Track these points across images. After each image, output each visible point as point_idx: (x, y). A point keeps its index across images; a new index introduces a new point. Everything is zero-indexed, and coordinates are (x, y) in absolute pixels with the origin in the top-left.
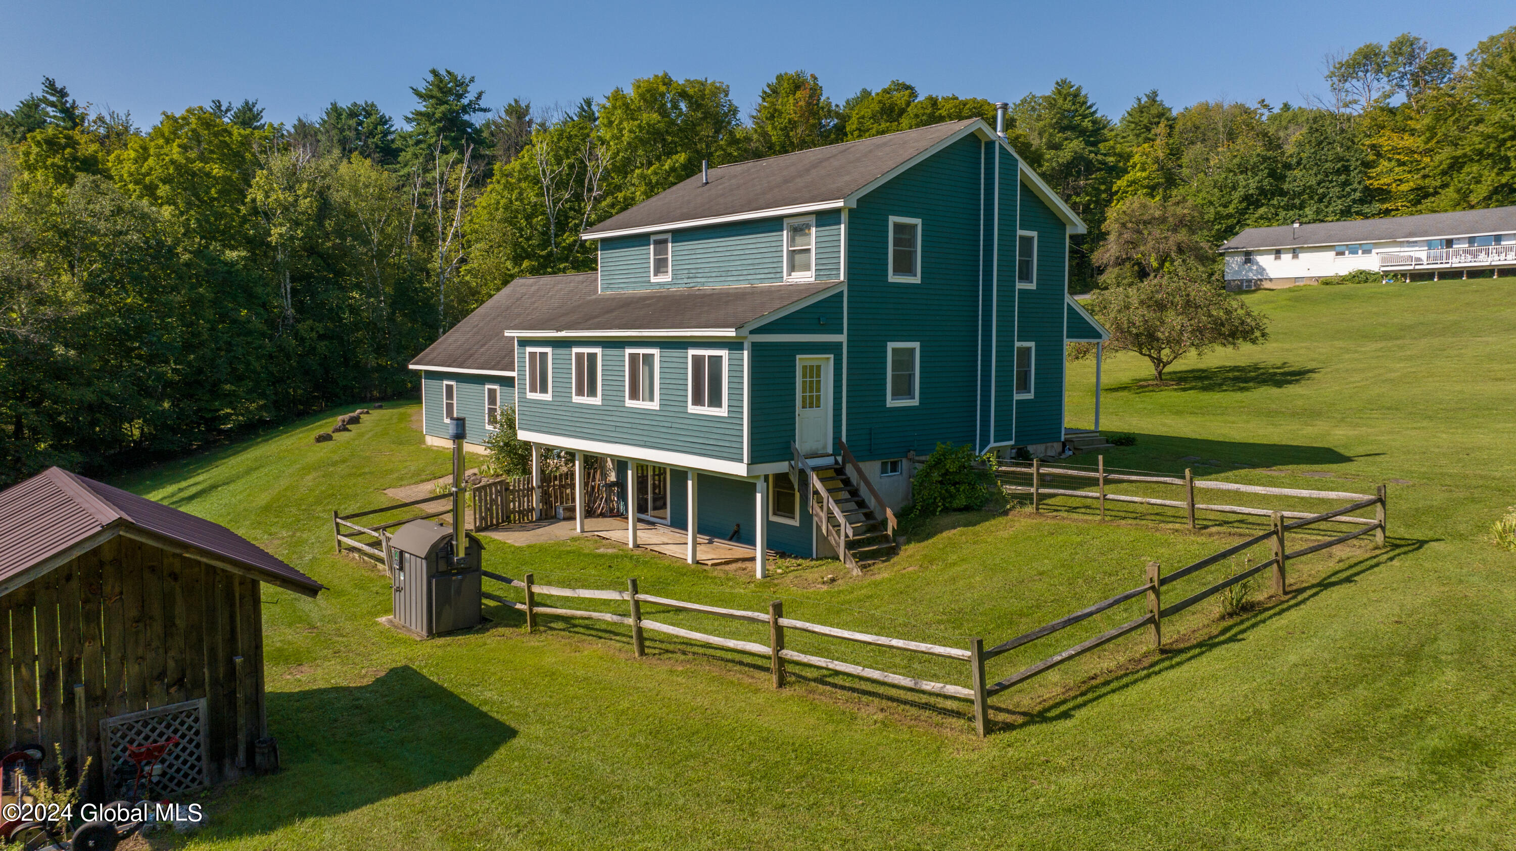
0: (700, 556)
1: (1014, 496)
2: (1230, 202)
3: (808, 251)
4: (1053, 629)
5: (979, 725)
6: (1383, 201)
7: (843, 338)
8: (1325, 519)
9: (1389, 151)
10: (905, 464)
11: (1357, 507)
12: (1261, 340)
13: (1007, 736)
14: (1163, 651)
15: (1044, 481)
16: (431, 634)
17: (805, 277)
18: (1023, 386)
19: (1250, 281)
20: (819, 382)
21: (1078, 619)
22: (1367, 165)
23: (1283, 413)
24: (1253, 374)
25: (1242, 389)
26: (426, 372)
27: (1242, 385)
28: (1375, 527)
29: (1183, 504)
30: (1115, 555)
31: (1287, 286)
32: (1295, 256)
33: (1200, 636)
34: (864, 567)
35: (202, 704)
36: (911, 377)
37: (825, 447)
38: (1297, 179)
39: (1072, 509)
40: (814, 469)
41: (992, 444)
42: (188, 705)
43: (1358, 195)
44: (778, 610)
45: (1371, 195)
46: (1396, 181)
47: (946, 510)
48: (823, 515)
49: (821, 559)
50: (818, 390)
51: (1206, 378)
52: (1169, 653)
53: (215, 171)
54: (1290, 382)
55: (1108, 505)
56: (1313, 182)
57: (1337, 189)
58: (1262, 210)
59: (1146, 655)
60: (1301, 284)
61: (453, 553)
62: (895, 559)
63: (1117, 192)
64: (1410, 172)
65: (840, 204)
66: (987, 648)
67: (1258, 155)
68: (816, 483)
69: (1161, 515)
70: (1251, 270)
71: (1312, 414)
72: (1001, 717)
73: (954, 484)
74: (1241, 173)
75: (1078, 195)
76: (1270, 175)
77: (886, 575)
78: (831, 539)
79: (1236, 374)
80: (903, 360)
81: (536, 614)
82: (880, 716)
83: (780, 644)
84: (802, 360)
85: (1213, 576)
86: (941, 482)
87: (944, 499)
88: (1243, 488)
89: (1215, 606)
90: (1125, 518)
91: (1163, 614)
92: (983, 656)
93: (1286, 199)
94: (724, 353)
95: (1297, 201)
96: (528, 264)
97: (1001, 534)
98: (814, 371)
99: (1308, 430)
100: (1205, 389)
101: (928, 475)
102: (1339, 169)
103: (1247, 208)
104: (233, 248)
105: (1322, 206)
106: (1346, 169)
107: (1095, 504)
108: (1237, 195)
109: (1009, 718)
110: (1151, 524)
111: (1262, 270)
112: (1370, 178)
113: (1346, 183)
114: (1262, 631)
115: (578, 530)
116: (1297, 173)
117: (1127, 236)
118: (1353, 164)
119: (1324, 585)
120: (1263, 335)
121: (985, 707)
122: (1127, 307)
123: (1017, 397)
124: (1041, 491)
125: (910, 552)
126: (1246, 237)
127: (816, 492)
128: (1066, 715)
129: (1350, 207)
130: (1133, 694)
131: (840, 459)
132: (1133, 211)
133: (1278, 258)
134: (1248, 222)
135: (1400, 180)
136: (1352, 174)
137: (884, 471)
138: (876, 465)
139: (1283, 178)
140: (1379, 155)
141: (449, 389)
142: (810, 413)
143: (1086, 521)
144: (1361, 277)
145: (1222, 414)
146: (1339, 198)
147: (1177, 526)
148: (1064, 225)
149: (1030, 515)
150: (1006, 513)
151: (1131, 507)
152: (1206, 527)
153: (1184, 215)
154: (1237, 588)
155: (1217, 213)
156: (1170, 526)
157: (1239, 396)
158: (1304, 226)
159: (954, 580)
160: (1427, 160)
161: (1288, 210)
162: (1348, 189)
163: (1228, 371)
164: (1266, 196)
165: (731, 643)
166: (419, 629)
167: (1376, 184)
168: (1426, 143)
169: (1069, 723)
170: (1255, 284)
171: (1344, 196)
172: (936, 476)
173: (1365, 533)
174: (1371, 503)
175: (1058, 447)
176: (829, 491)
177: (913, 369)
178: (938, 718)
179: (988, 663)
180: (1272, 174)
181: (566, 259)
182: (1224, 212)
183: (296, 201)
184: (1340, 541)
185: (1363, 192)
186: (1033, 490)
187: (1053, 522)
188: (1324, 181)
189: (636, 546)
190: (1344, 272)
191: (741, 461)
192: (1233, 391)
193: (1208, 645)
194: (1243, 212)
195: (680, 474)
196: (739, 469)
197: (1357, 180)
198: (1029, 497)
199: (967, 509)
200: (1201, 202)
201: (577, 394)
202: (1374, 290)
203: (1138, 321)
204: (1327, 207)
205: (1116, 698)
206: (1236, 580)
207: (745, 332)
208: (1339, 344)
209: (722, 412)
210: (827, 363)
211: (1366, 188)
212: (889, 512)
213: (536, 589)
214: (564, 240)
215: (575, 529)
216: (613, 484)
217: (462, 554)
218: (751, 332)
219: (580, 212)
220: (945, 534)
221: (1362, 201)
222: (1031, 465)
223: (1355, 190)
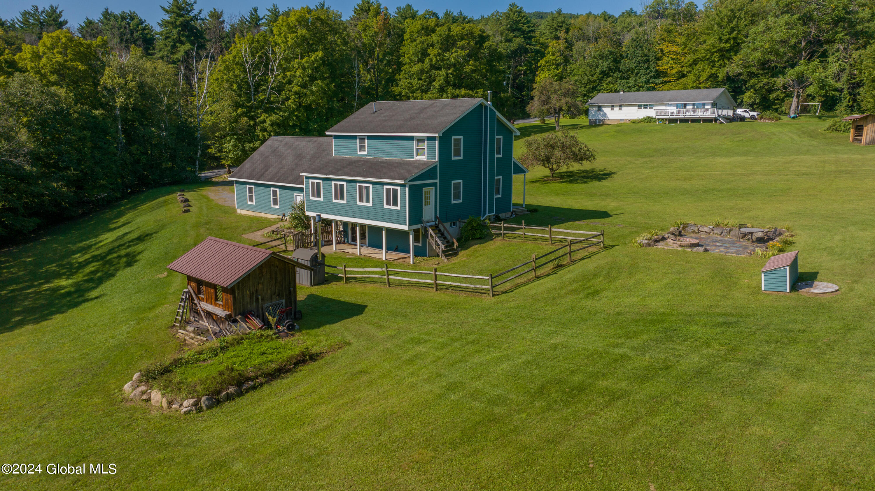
0: (387, 258)
1: (495, 234)
2: (595, 74)
3: (424, 149)
4: (508, 271)
5: (491, 295)
6: (664, 77)
7: (437, 181)
8: (586, 240)
9: (668, 52)
10: (457, 223)
11: (594, 237)
12: (593, 161)
13: (497, 297)
14: (536, 277)
15: (506, 229)
16: (312, 285)
17: (423, 158)
18: (498, 193)
19: (599, 120)
20: (430, 197)
21: (514, 269)
22: (659, 59)
23: (596, 194)
24: (591, 174)
25: (585, 182)
26: (236, 181)
27: (585, 180)
28: (600, 242)
29: (548, 236)
30: (526, 252)
31: (616, 123)
32: (620, 109)
33: (546, 274)
34: (448, 259)
35: (284, 301)
36: (459, 192)
37: (432, 219)
38: (626, 63)
39: (514, 238)
40: (430, 226)
41: (487, 215)
42: (280, 301)
43: (652, 74)
44: (436, 270)
45: (659, 74)
46: (670, 67)
47: (473, 239)
48: (434, 242)
49: (431, 257)
50: (430, 199)
51: (572, 176)
52: (538, 278)
53: (80, 67)
54: (604, 179)
55: (525, 236)
56: (633, 66)
57: (644, 71)
58: (610, 79)
59: (532, 278)
60: (622, 122)
61: (317, 258)
62: (458, 256)
63: (540, 66)
64: (676, 63)
65: (437, 135)
66: (493, 276)
67: (609, 51)
68: (431, 231)
69: (542, 239)
70: (600, 114)
71: (607, 195)
72: (496, 293)
73: (476, 230)
74: (600, 59)
75: (521, 66)
76: (614, 61)
77: (456, 261)
78: (437, 250)
79: (585, 174)
80: (457, 186)
81: (348, 277)
82: (465, 295)
83: (436, 280)
84: (424, 189)
85: (552, 257)
86: (471, 230)
87: (472, 235)
88: (565, 231)
89: (551, 266)
90: (530, 240)
91: (536, 268)
92: (492, 278)
93: (621, 74)
94: (399, 188)
95: (626, 75)
96: (241, 111)
97: (492, 247)
98: (429, 192)
99: (603, 203)
100: (571, 182)
101: (466, 227)
102: (644, 60)
103: (603, 77)
104: (96, 109)
105: (637, 78)
106: (648, 61)
107: (522, 236)
108: (598, 70)
109: (498, 293)
110: (538, 242)
111: (605, 115)
112: (658, 66)
113: (648, 68)
114: (562, 271)
115: (334, 249)
116: (627, 61)
117: (543, 97)
118: (651, 58)
119: (582, 259)
120: (594, 159)
121: (492, 291)
122: (538, 148)
123: (495, 197)
124: (504, 232)
125: (462, 254)
126: (598, 98)
127: (431, 235)
128: (512, 291)
129: (649, 80)
130: (528, 287)
131: (437, 223)
132: (546, 85)
133: (612, 109)
134: (603, 84)
135: (672, 67)
136: (651, 63)
137: (451, 226)
138: (449, 224)
139: (620, 62)
140: (663, 54)
141: (250, 189)
142: (427, 207)
143: (519, 242)
144: (649, 120)
145: (574, 195)
146: (644, 75)
147: (547, 243)
148: (512, 132)
149: (501, 240)
150: (492, 240)
151: (533, 237)
152: (555, 243)
153: (570, 89)
154: (557, 260)
155: (589, 79)
156: (545, 243)
157: (582, 186)
158: (625, 93)
159: (479, 262)
160: (683, 58)
161: (622, 79)
162: (648, 71)
163: (581, 173)
164: (612, 71)
165: (421, 281)
166: (306, 284)
167: (661, 69)
168: (683, 50)
169: (512, 293)
170: (602, 121)
171: (646, 74)
172: (469, 228)
173: (598, 243)
174: (600, 235)
175: (510, 214)
176: (435, 234)
177: (460, 190)
178: (480, 294)
179: (493, 280)
180: (615, 61)
181: (260, 107)
182: (592, 79)
183: (126, 83)
184: (590, 246)
185: (655, 72)
186: (502, 232)
187: (508, 242)
188: (638, 66)
189: (361, 255)
190: (641, 117)
191: (406, 225)
192: (581, 183)
193: (548, 275)
194: (601, 79)
195: (380, 229)
196: (405, 228)
197: (653, 66)
198: (500, 234)
199: (480, 238)
200: (581, 73)
201: (335, 199)
202: (652, 128)
203: (543, 154)
204: (639, 78)
205: (524, 288)
206: (557, 258)
207: (407, 181)
208: (629, 159)
209: (398, 208)
210: (432, 190)
211: (657, 71)
212: (455, 241)
213: (347, 269)
214: (259, 97)
215: (333, 249)
216: (342, 231)
217: (321, 259)
218: (409, 181)
219: (266, 81)
220: (473, 247)
221: (655, 77)
222: (501, 224)
223: (651, 71)
